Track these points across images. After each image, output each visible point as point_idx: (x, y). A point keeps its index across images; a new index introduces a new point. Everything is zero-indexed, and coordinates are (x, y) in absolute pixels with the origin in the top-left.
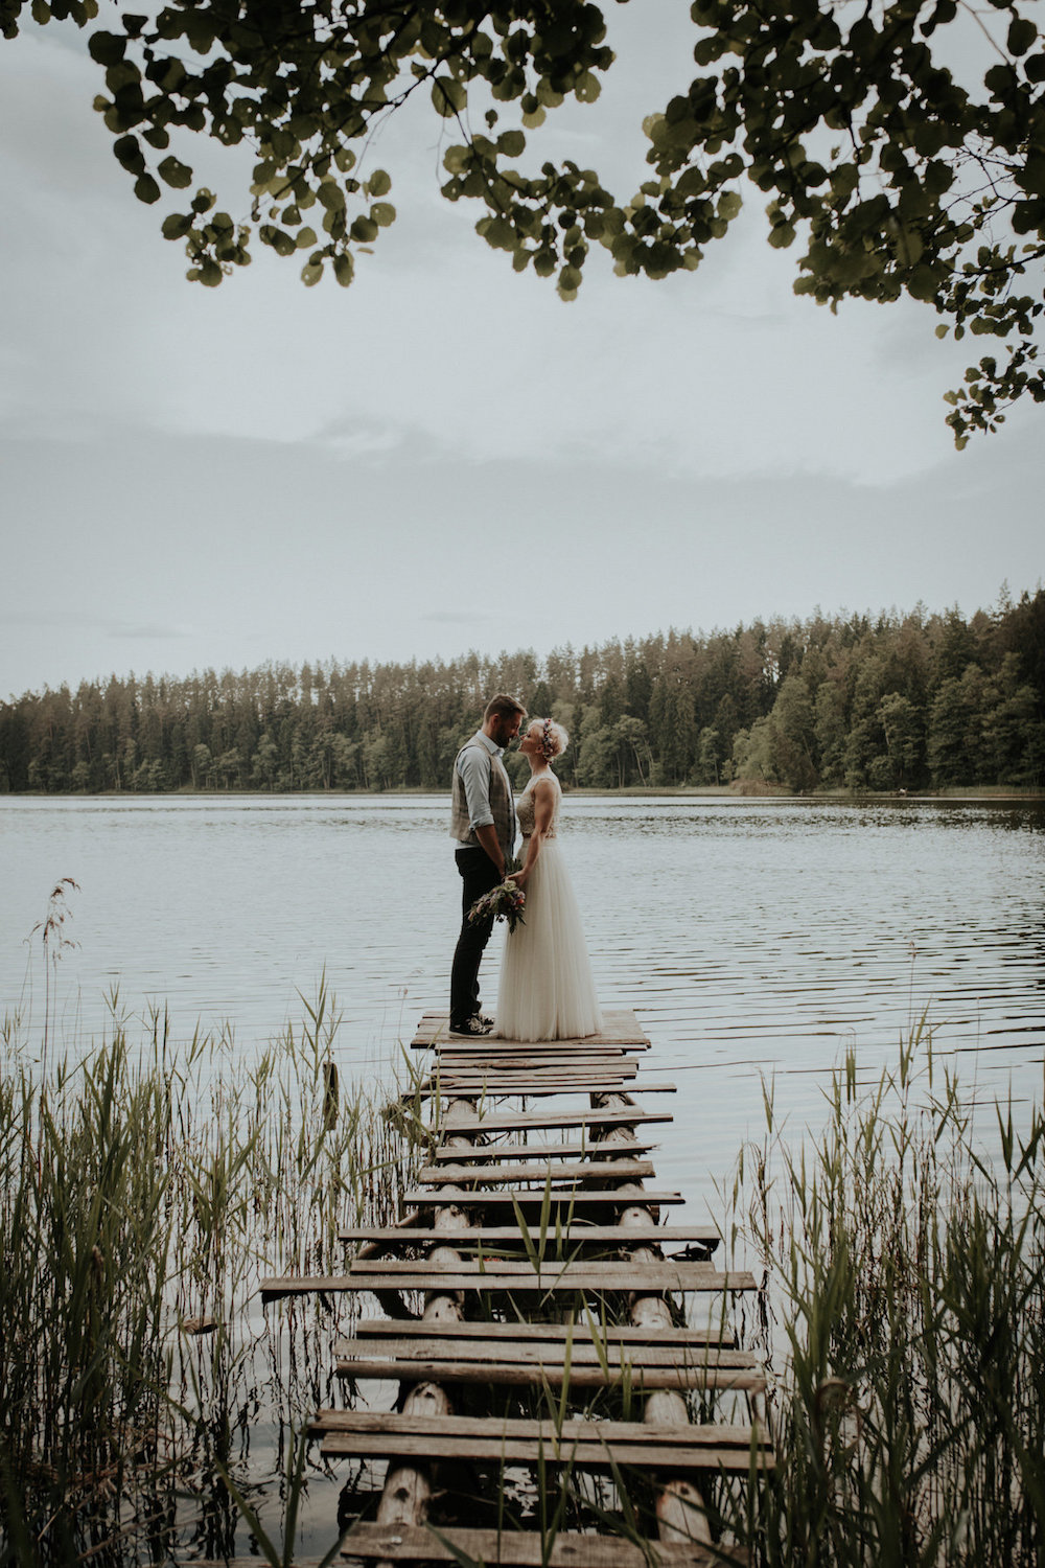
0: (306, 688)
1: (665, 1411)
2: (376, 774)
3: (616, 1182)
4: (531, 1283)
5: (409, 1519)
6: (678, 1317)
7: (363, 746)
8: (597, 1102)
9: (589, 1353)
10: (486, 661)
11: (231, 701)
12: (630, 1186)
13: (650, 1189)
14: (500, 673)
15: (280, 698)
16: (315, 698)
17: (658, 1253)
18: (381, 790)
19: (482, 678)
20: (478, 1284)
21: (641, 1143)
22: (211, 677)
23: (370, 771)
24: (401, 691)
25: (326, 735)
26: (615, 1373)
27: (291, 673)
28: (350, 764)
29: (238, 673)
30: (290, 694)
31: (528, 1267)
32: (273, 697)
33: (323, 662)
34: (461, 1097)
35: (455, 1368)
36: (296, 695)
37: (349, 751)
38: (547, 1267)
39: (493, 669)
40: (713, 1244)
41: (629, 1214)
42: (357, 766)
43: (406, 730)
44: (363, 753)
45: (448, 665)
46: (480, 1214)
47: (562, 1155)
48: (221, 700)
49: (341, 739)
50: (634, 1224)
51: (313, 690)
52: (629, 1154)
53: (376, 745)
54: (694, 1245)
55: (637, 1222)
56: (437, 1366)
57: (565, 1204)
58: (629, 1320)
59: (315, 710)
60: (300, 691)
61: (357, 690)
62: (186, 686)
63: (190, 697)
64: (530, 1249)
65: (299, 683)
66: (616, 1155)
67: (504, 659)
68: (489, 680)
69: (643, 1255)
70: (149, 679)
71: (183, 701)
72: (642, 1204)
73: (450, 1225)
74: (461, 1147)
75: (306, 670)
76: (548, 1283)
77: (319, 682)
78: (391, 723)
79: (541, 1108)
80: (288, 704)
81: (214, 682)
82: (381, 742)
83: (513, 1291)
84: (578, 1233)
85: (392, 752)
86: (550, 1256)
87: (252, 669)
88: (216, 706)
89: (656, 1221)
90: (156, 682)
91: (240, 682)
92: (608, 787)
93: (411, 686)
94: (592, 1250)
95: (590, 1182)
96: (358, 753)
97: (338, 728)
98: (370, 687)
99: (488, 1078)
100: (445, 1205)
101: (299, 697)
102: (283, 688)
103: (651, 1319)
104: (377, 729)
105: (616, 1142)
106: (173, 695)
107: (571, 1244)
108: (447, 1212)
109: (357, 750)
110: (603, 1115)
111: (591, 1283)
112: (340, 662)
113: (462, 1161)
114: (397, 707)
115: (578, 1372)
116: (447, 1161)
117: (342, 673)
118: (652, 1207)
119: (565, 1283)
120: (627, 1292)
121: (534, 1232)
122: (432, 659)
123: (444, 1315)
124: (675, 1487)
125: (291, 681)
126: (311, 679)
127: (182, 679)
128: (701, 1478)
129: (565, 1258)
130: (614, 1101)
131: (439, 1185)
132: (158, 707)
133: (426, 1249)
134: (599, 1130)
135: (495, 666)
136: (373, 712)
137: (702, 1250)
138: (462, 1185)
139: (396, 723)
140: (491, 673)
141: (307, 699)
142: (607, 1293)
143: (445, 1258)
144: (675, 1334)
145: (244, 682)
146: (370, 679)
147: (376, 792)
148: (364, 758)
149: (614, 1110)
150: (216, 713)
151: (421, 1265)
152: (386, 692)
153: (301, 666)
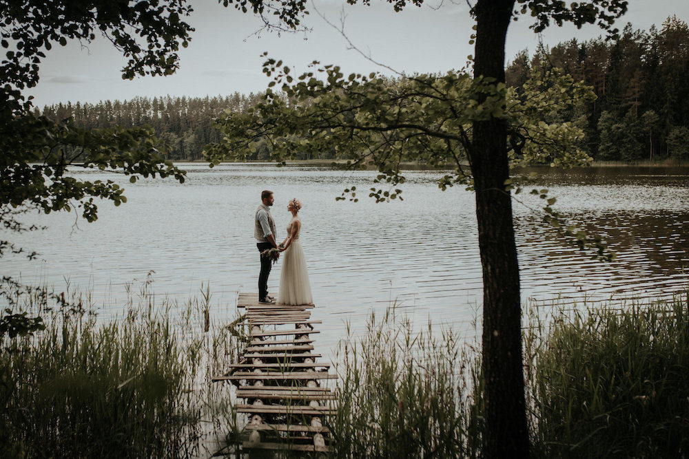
0: (155, 110)
1: (314, 404)
2: (190, 152)
3: (303, 351)
4: (281, 377)
5: (258, 423)
6: (318, 385)
7: (184, 139)
8: (297, 326)
9: (297, 393)
10: (243, 96)
11: (119, 116)
12: (307, 352)
13: (313, 353)
14: (250, 103)
15: (143, 115)
16: (160, 115)
17: (314, 370)
18: (192, 160)
19: (241, 106)
20: (268, 378)
21: (311, 339)
22: (109, 103)
23: (187, 151)
24: (202, 112)
25: (165, 133)
26: (302, 397)
27: (148, 103)
28: (177, 148)
29: (122, 102)
30: (148, 113)
31: (281, 373)
32: (139, 114)
33: (163, 98)
34: (255, 325)
35: (264, 396)
36: (150, 113)
37: (176, 141)
38: (285, 373)
39: (246, 101)
40: (328, 367)
41: (306, 360)
42: (181, 148)
43: (205, 131)
44: (183, 142)
45: (224, 99)
46: (265, 360)
47: (287, 343)
48: (114, 116)
49: (173, 135)
50: (308, 363)
51: (159, 111)
52: (307, 343)
53: (190, 138)
54: (323, 368)
55: (309, 362)
56: (260, 396)
57: (289, 358)
58: (306, 386)
59: (160, 121)
60: (152, 112)
61: (181, 111)
62: (97, 108)
63: (98, 114)
64: (281, 369)
65: (152, 108)
66: (303, 343)
67: (252, 95)
68: (245, 107)
69: (310, 371)
70: (78, 105)
71: (95, 116)
72: (310, 357)
73: (258, 363)
74: (258, 341)
75: (155, 101)
76: (286, 377)
77: (162, 107)
78: (197, 128)
79: (280, 328)
80: (146, 118)
81: (111, 107)
82: (192, 137)
83: (277, 379)
84: (292, 365)
85: (198, 142)
86: (286, 371)
87: (129, 101)
88: (112, 119)
89: (314, 361)
90: (82, 107)
91: (123, 107)
92: (302, 159)
93: (207, 110)
94: (297, 369)
95: (296, 351)
96: (181, 142)
97: (171, 130)
98: (186, 110)
99: (264, 318)
100: (256, 358)
101: (152, 115)
102: (144, 110)
103: (311, 385)
104: (190, 131)
105: (303, 339)
106: (91, 113)
107: (291, 368)
108: (256, 360)
109: (181, 141)
110: (299, 331)
111: (296, 377)
112: (172, 97)
113: (258, 345)
114: (200, 120)
115: (293, 397)
116: (254, 345)
117: (173, 103)
118: (313, 358)
119: (290, 377)
120: (305, 380)
121: (282, 365)
122: (217, 96)
123: (259, 385)
124: (315, 418)
125: (148, 106)
126: (158, 106)
127: (95, 105)
128: (322, 416)
129: (290, 371)
130: (303, 326)
131: (253, 352)
132: (83, 119)
133: (252, 369)
134: (298, 336)
135: (247, 100)
136: (188, 122)
137: (326, 369)
138: (260, 352)
139: (200, 128)
140: (246, 103)
141: (156, 116)
142: (301, 380)
143: (257, 371)
144: (317, 389)
145: (125, 107)
146: (186, 106)
147: (190, 161)
148: (184, 145)
149: (304, 329)
150: (111, 122)
151: (252, 373)
152: (194, 112)
153: (152, 99)
